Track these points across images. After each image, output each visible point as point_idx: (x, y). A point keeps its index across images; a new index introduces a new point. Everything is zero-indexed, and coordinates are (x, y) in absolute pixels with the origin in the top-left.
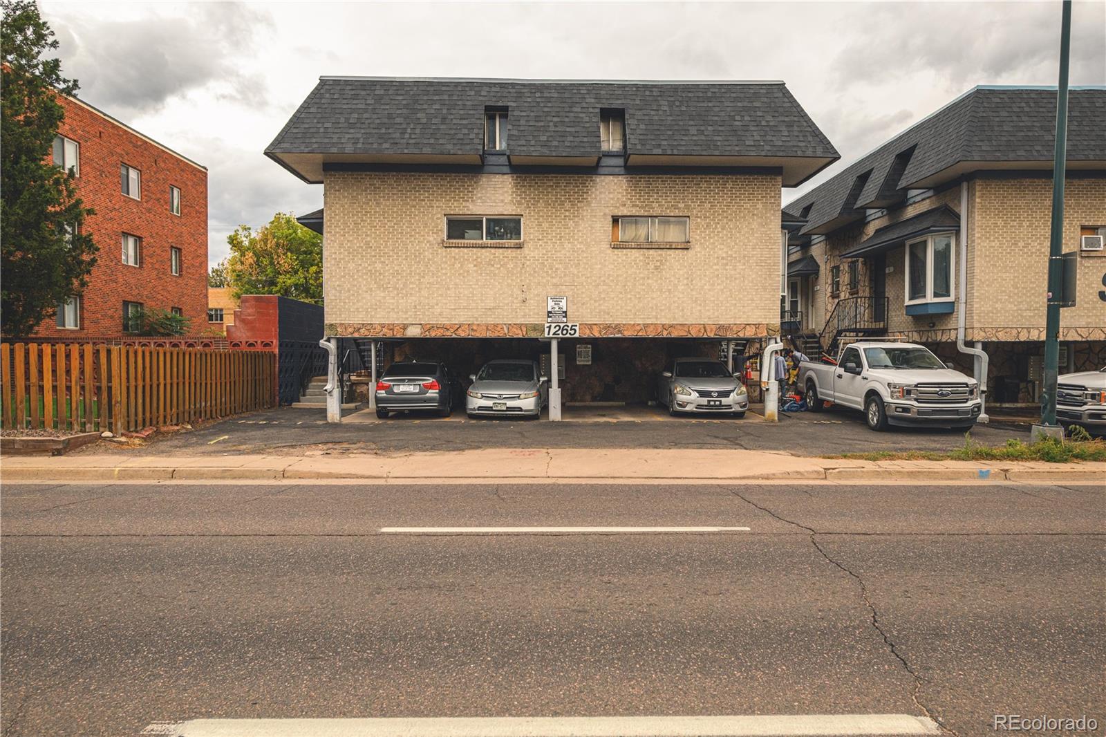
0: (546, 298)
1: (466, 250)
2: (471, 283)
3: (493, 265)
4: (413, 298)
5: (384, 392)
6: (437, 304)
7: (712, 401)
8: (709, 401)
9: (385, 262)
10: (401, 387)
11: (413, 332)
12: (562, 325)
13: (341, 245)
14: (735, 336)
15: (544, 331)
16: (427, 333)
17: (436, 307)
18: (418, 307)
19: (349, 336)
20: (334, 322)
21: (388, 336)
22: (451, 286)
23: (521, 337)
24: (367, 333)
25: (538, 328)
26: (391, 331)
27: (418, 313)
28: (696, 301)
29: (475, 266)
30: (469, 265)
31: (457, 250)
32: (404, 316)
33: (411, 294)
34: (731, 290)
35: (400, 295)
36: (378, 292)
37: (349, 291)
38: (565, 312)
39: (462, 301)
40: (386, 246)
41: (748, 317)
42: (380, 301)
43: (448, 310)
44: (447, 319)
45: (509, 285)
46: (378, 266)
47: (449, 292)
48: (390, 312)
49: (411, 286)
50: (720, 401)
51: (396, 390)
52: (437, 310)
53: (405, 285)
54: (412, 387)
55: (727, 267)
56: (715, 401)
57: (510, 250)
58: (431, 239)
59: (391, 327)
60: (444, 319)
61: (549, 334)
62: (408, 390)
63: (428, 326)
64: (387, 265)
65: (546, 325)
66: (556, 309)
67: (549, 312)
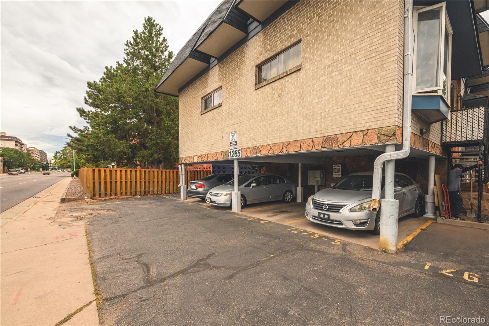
0: (229, 134)
2: (208, 132)
3: (213, 120)
4: (195, 143)
7: (322, 213)
8: (319, 214)
11: (195, 160)
12: (235, 150)
14: (341, 147)
15: (229, 155)
16: (198, 160)
18: (196, 147)
23: (222, 159)
25: (227, 153)
26: (191, 160)
27: (196, 150)
28: (306, 117)
30: (207, 122)
32: (193, 152)
34: (337, 98)
38: (236, 142)
41: (355, 123)
45: (218, 130)
48: (190, 151)
50: (329, 216)
52: (200, 148)
54: (195, 186)
55: (333, 74)
56: (324, 214)
57: (218, 109)
60: (202, 152)
61: (231, 157)
65: (229, 151)
66: (233, 140)
67: (231, 143)
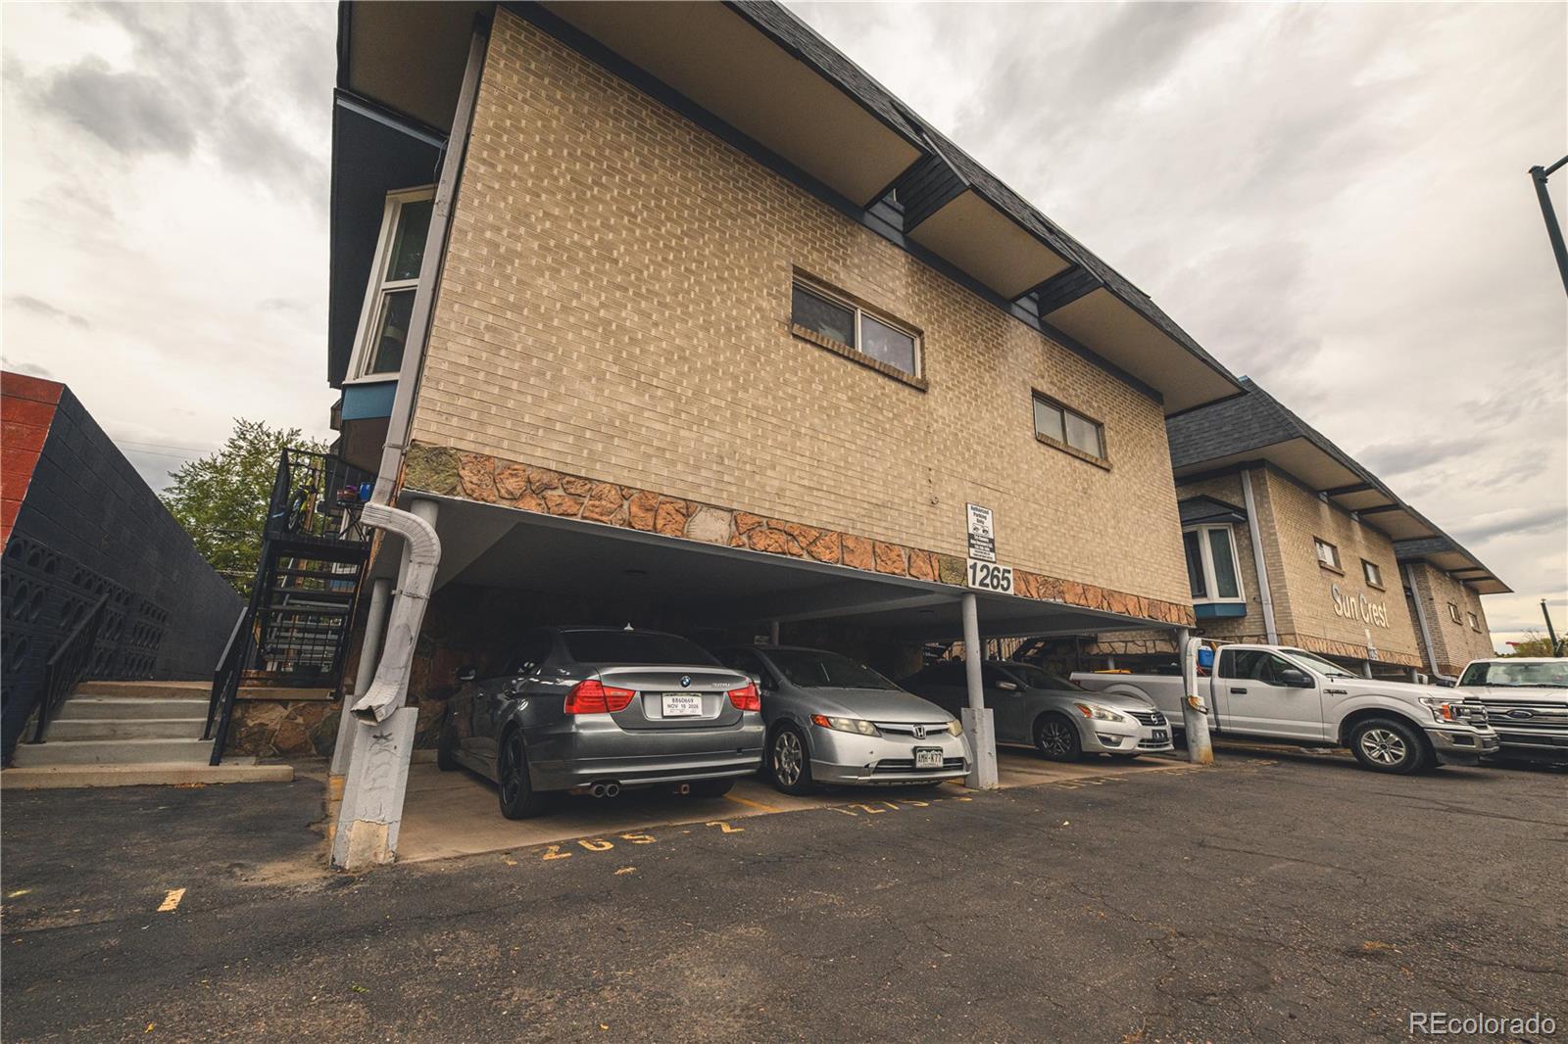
0: (963, 505)
1: (833, 360)
2: (842, 436)
3: (881, 410)
4: (717, 435)
5: (607, 718)
6: (773, 468)
7: (1158, 731)
8: (1154, 732)
9: (650, 316)
10: (667, 700)
11: (710, 530)
12: (991, 566)
13: (521, 217)
15: (966, 574)
16: (744, 538)
17: (769, 473)
18: (726, 461)
19: (505, 505)
20: (452, 443)
21: (638, 526)
22: (803, 430)
23: (931, 581)
24: (569, 505)
25: (956, 566)
26: (650, 515)
27: (726, 478)
29: (850, 400)
30: (839, 395)
31: (817, 353)
32: (690, 479)
33: (711, 421)
35: (684, 416)
36: (621, 389)
37: (526, 356)
38: (992, 541)
39: (825, 473)
40: (656, 277)
42: (624, 417)
43: (795, 487)
44: (793, 511)
45: (908, 463)
46: (630, 317)
47: (798, 444)
48: (650, 456)
49: (713, 401)
50: (1165, 732)
51: (652, 715)
52: (772, 481)
53: (698, 393)
54: (698, 700)
55: (1144, 512)
57: (907, 390)
58: (764, 304)
59: (650, 502)
60: (787, 509)
61: (974, 583)
62: (688, 711)
63: (750, 520)
64: (656, 325)
65: (970, 562)
66: (980, 532)
67: (971, 536)
